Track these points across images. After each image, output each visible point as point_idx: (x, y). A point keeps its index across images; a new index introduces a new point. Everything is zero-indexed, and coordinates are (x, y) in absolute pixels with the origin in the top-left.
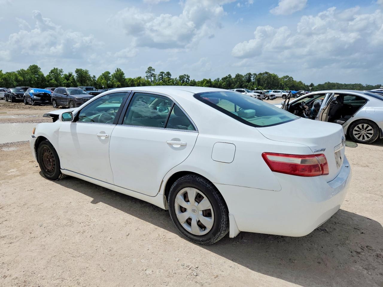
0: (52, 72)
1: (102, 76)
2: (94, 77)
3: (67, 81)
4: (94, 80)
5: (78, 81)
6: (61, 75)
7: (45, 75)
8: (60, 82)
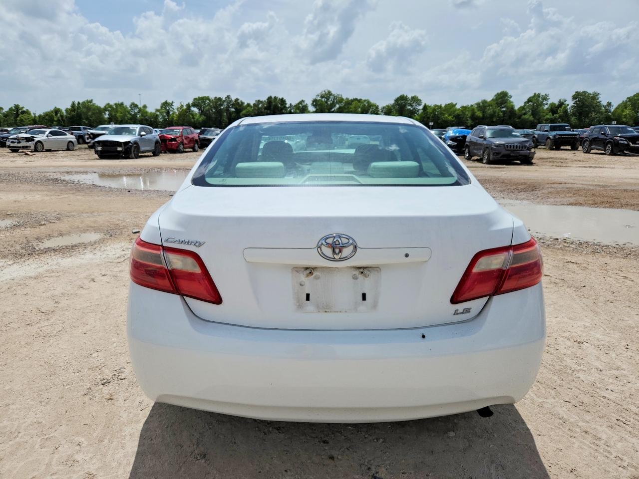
0: (529, 100)
1: (626, 101)
2: (609, 104)
3: (553, 115)
4: (606, 112)
5: (574, 114)
6: (544, 105)
7: (516, 108)
8: (540, 118)
